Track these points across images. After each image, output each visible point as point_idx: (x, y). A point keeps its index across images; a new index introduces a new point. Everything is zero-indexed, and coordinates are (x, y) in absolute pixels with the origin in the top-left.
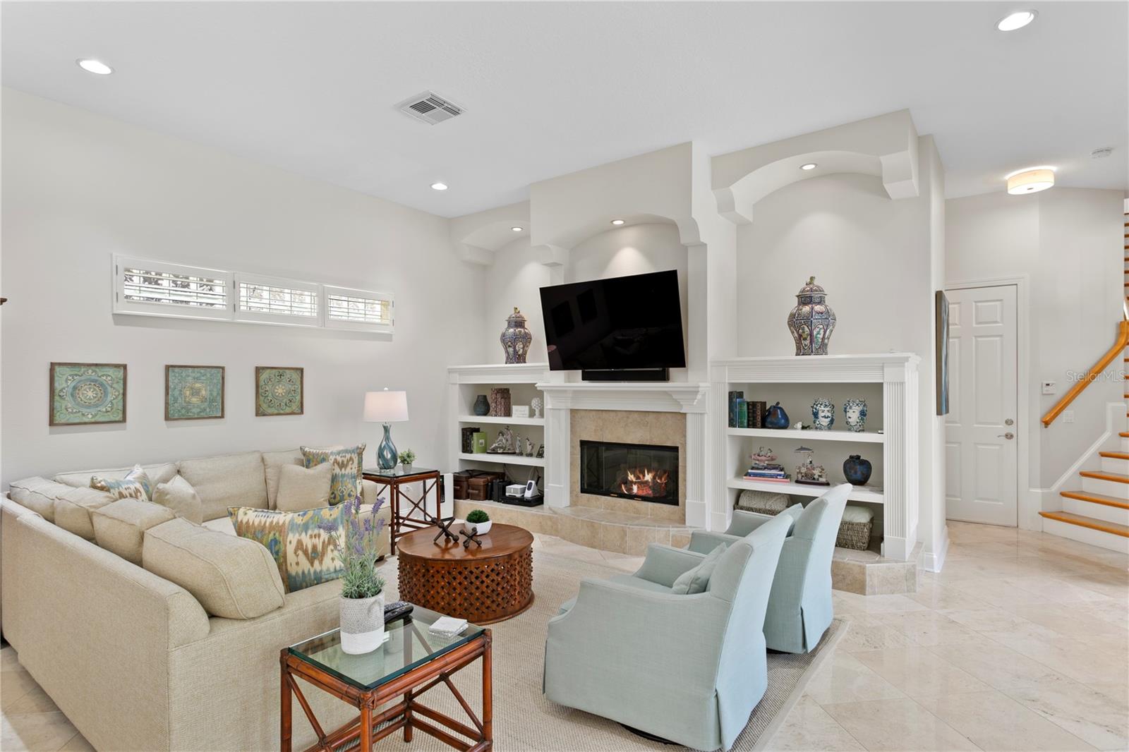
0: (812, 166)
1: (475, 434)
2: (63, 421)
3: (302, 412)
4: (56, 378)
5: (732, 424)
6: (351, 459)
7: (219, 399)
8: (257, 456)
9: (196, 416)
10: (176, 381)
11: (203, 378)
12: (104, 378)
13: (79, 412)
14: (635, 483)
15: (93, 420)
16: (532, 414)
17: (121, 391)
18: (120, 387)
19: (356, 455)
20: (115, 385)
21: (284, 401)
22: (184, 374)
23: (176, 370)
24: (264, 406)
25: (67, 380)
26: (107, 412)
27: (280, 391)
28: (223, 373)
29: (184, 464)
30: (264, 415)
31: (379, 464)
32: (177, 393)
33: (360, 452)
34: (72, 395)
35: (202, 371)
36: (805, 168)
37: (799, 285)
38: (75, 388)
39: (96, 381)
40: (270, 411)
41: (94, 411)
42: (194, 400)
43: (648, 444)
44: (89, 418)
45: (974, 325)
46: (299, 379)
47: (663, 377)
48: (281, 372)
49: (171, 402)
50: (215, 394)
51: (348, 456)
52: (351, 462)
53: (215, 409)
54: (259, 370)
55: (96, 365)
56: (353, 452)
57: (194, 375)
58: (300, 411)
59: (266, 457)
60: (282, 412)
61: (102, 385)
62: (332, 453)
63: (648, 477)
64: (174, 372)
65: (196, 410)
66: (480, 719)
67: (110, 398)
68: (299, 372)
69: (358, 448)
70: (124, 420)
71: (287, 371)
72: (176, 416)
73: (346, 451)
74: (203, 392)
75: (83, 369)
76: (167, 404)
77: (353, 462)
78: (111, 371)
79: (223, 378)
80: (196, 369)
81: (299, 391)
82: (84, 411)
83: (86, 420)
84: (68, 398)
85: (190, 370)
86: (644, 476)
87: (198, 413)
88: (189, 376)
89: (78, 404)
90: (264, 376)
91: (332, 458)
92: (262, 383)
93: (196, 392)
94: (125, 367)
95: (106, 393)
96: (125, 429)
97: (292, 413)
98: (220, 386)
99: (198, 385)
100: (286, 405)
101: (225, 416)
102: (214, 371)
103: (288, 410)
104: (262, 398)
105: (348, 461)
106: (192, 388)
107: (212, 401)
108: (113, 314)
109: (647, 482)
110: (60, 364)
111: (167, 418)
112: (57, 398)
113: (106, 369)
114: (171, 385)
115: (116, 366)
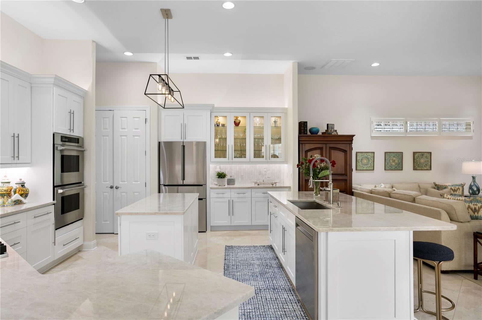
2: (359, 169)
3: (431, 169)
4: (358, 156)
6: (459, 188)
7: (401, 163)
8: (417, 184)
9: (394, 169)
10: (388, 157)
11: (396, 156)
12: (369, 156)
13: (362, 167)
15: (366, 169)
17: (373, 160)
18: (372, 159)
19: (461, 187)
20: (371, 159)
21: (424, 165)
22: (390, 155)
23: (388, 153)
24: (416, 166)
25: (360, 157)
26: (369, 167)
27: (422, 161)
28: (402, 154)
29: (394, 184)
30: (416, 170)
31: (469, 192)
32: (388, 161)
33: (463, 186)
34: (361, 162)
35: (396, 154)
38: (362, 159)
39: (366, 157)
40: (418, 168)
41: (366, 166)
42: (393, 164)
44: (365, 169)
46: (430, 156)
48: (422, 154)
49: (386, 164)
50: (400, 162)
51: (457, 187)
52: (459, 190)
53: (399, 167)
54: (414, 153)
55: (367, 152)
56: (460, 185)
58: (430, 169)
59: (420, 185)
60: (423, 169)
61: (368, 158)
62: (449, 185)
64: (387, 154)
65: (394, 167)
67: (370, 163)
68: (430, 154)
69: (462, 184)
70: (373, 170)
71: (425, 153)
72: (388, 169)
73: (456, 185)
74: (396, 161)
75: (364, 154)
76: (385, 165)
77: (460, 190)
78: (370, 154)
79: (402, 156)
80: (394, 153)
81: (430, 161)
82: (364, 166)
83: (364, 169)
84: (360, 162)
85: (392, 153)
87: (395, 168)
88: (392, 155)
89: (362, 164)
90: (416, 155)
91: (450, 187)
92: (415, 158)
93: (394, 161)
94: (374, 153)
95: (369, 161)
96: (374, 172)
97: (427, 170)
98: (401, 159)
99: (394, 159)
100: (424, 166)
101: (403, 169)
102: (399, 154)
103: (425, 168)
104: (415, 164)
105: (457, 189)
106: (393, 160)
107: (399, 164)
108: (371, 136)
110: (359, 152)
111: (385, 170)
112: (358, 162)
113: (369, 153)
114: (386, 159)
115: (372, 152)
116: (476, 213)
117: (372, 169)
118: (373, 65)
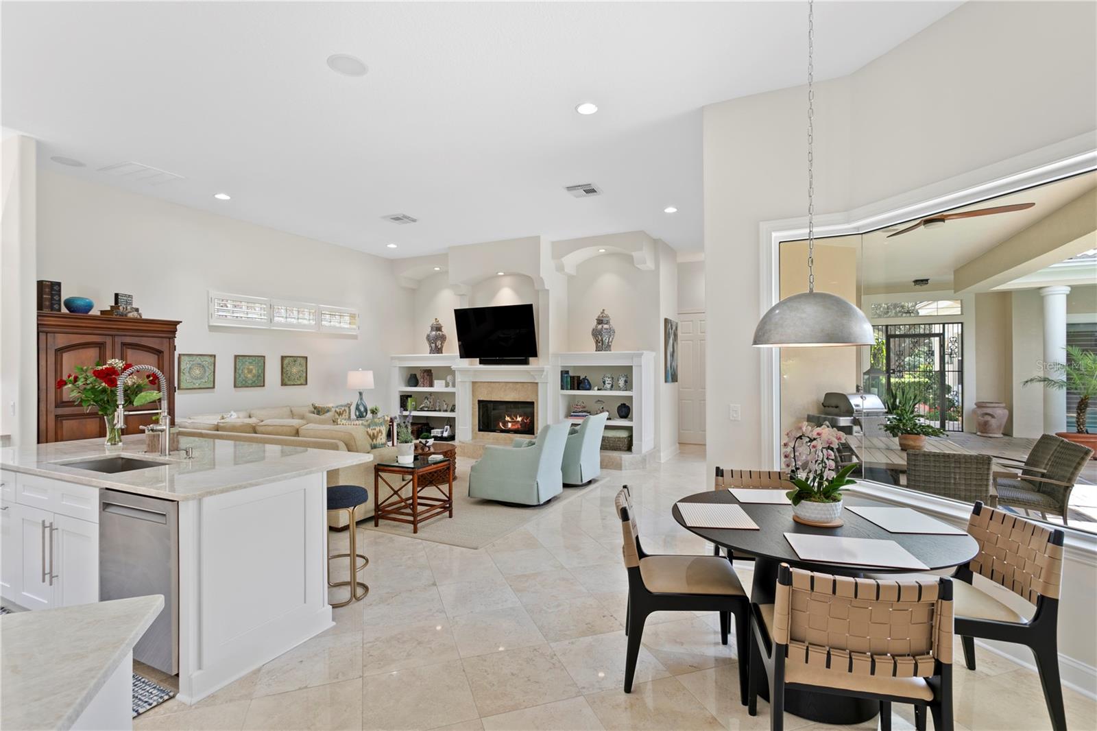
0: (603, 251)
1: (409, 399)
2: (184, 387)
3: (306, 384)
4: (182, 363)
5: (562, 388)
6: (345, 410)
7: (262, 375)
8: (288, 408)
10: (240, 364)
11: (254, 363)
12: (204, 362)
13: (192, 382)
14: (510, 422)
15: (199, 387)
16: (447, 385)
17: (213, 370)
18: (212, 368)
19: (347, 408)
20: (210, 367)
21: (297, 377)
22: (244, 361)
23: (240, 358)
24: (286, 380)
25: (187, 364)
26: (206, 382)
27: (295, 371)
28: (264, 360)
29: (252, 412)
30: (286, 385)
31: (356, 415)
32: (240, 371)
33: (349, 406)
34: (189, 372)
35: (253, 359)
36: (601, 251)
37: (597, 314)
38: (190, 368)
39: (200, 364)
40: (289, 383)
41: (199, 381)
42: (249, 376)
43: (517, 400)
44: (197, 386)
45: (699, 334)
46: (305, 363)
47: (526, 362)
48: (295, 359)
49: (237, 377)
50: (260, 371)
51: (343, 408)
52: (345, 412)
53: (260, 382)
54: (283, 358)
55: (201, 355)
56: (346, 406)
57: (249, 361)
59: (293, 409)
60: (295, 383)
61: (203, 366)
62: (332, 407)
63: (519, 419)
65: (250, 382)
66: (448, 495)
67: (207, 374)
68: (305, 359)
69: (348, 404)
70: (214, 387)
71: (299, 358)
72: (240, 385)
73: (342, 406)
74: (254, 371)
75: (194, 357)
76: (235, 378)
78: (207, 359)
79: (264, 363)
80: (251, 358)
81: (305, 370)
82: (194, 381)
83: (195, 387)
84: (187, 374)
85: (247, 358)
86: (517, 418)
87: (251, 384)
88: (247, 361)
89: (192, 377)
90: (286, 361)
91: (333, 410)
92: (285, 366)
93: (250, 371)
94: (215, 356)
95: (205, 372)
96: (214, 392)
97: (301, 384)
98: (262, 368)
99: (251, 367)
100: (298, 379)
101: (266, 385)
102: (260, 358)
103: (299, 383)
104: (285, 375)
105: (343, 411)
106: (248, 369)
107: (259, 376)
108: (209, 326)
109: (518, 421)
110: (184, 355)
111: (235, 386)
112: (182, 374)
113: (206, 357)
114: (238, 367)
115: (211, 356)
116: (374, 440)
117: (212, 386)
118: (217, 196)
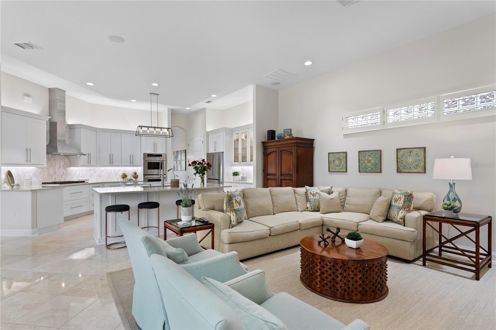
2: (331, 171)
3: (425, 172)
4: (330, 157)
7: (379, 164)
9: (369, 171)
10: (362, 157)
11: (372, 155)
12: (341, 157)
13: (335, 168)
15: (338, 171)
17: (345, 161)
18: (345, 159)
20: (343, 159)
21: (413, 165)
22: (365, 154)
23: (362, 153)
24: (401, 168)
25: (332, 158)
26: (342, 168)
27: (410, 160)
28: (381, 153)
30: (401, 172)
32: (362, 162)
34: (333, 163)
35: (371, 152)
38: (334, 160)
39: (338, 158)
40: (404, 170)
41: (338, 168)
42: (369, 164)
46: (423, 153)
48: (410, 150)
49: (360, 165)
50: (377, 162)
53: (378, 169)
54: (398, 150)
55: (338, 153)
57: (368, 154)
58: (423, 171)
59: (384, 191)
60: (411, 171)
61: (340, 159)
64: (361, 153)
65: (369, 169)
67: (342, 164)
68: (423, 150)
70: (346, 171)
71: (414, 149)
72: (362, 171)
74: (372, 161)
75: (335, 154)
76: (359, 166)
78: (342, 154)
79: (381, 155)
80: (369, 152)
81: (423, 159)
82: (336, 167)
83: (337, 171)
84: (332, 164)
85: (367, 152)
87: (370, 170)
88: (366, 155)
89: (335, 165)
90: (401, 153)
92: (399, 156)
93: (369, 161)
94: (346, 153)
95: (341, 162)
96: (347, 175)
97: (419, 172)
98: (379, 158)
99: (370, 158)
100: (414, 168)
101: (382, 172)
102: (376, 152)
103: (415, 170)
104: (400, 164)
106: (368, 160)
107: (376, 165)
108: (343, 134)
110: (330, 153)
111: (359, 172)
112: (330, 164)
113: (341, 154)
114: (360, 159)
115: (344, 153)
